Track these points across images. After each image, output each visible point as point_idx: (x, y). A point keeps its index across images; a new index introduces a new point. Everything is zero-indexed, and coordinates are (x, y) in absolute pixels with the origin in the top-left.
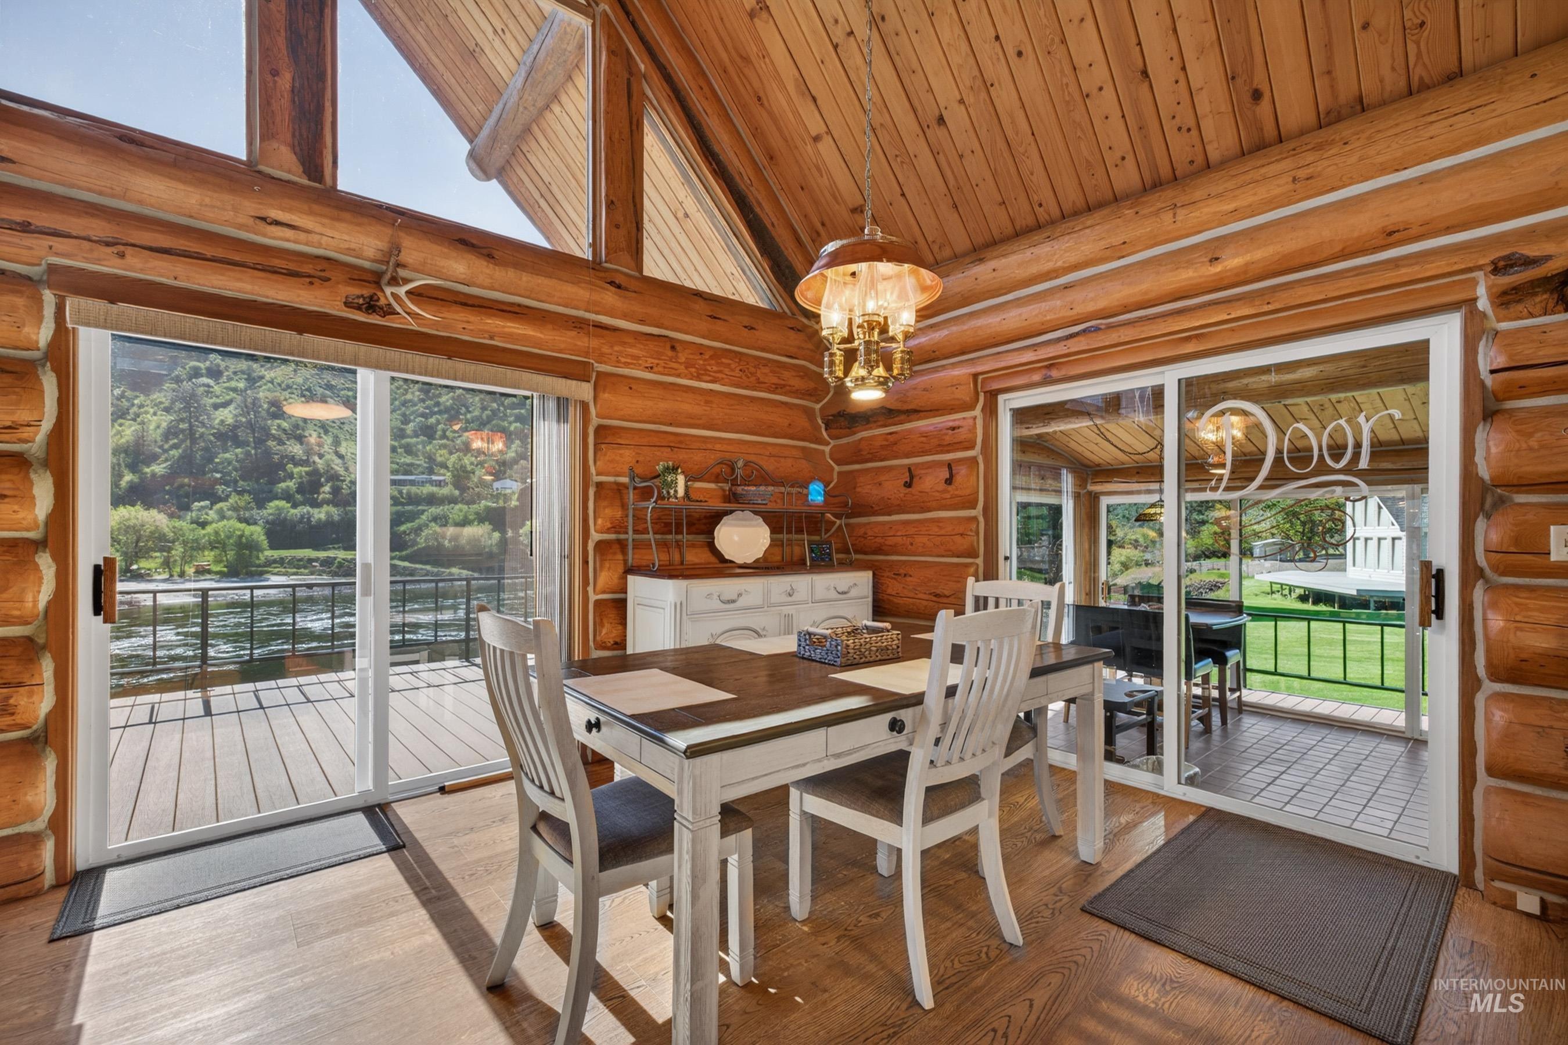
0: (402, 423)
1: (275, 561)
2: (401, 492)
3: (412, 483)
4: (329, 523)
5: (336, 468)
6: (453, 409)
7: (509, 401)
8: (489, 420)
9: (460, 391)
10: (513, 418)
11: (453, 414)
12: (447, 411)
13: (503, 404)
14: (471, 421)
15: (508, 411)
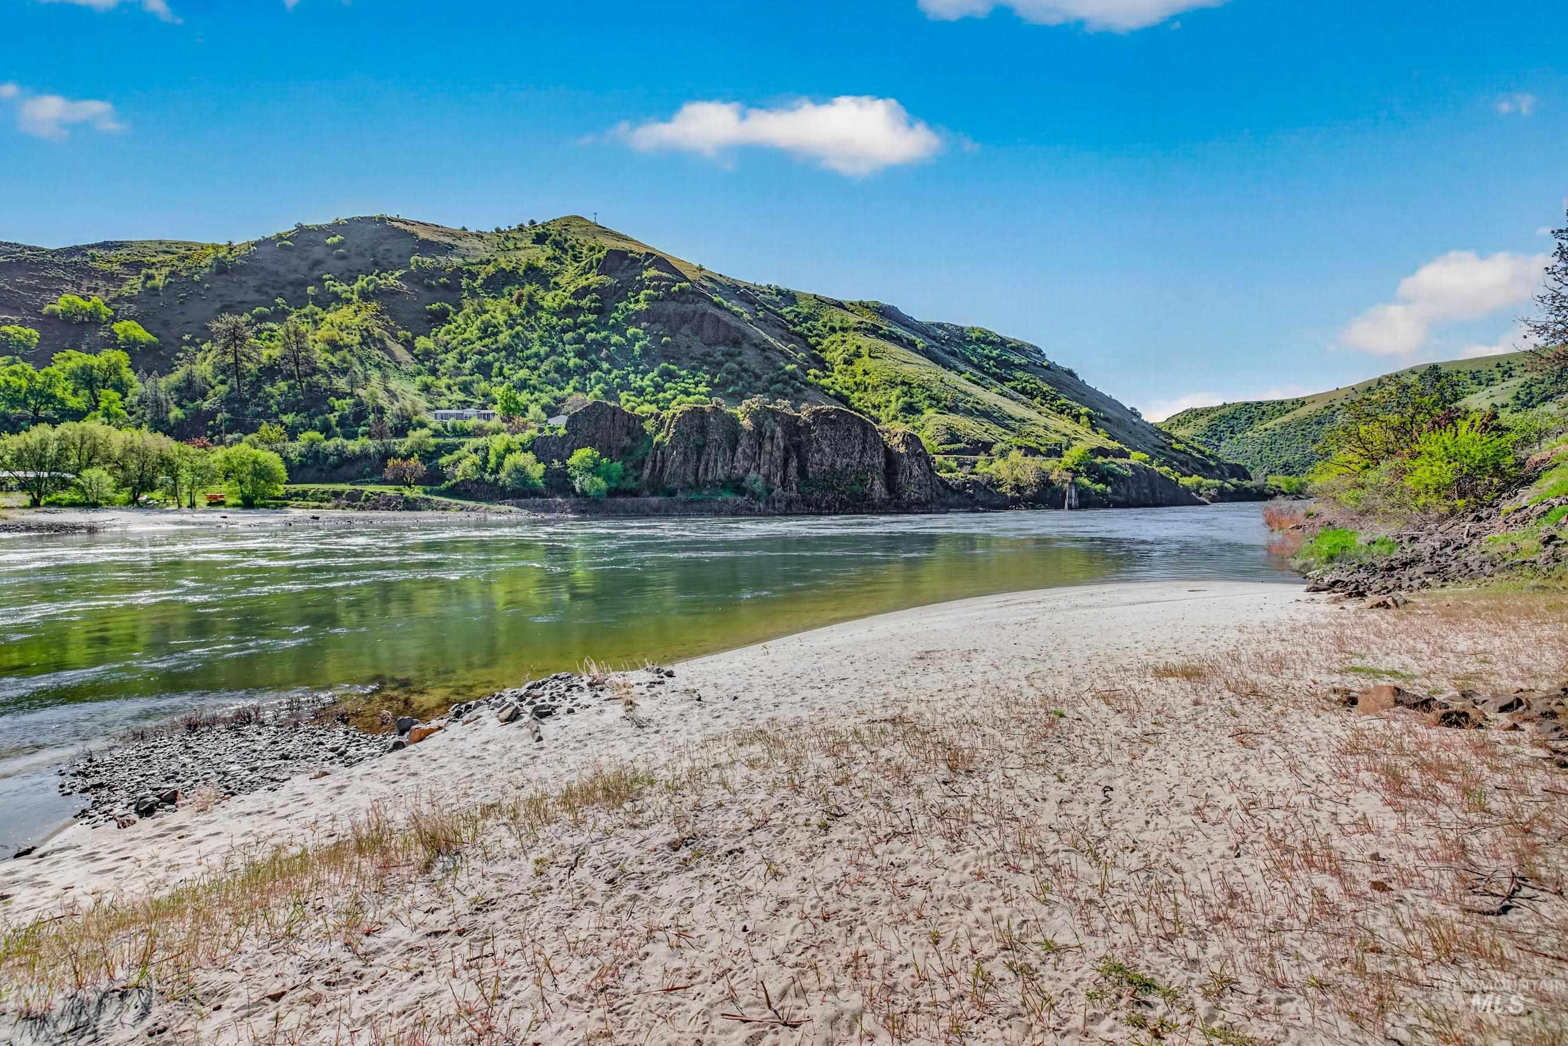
1: (297, 494)
2: (445, 426)
3: (459, 417)
4: (364, 456)
5: (380, 401)
6: (511, 346)
7: (568, 336)
8: (547, 356)
9: (519, 328)
10: (572, 354)
11: (510, 351)
12: (505, 349)
13: (561, 340)
14: (528, 358)
15: (567, 347)
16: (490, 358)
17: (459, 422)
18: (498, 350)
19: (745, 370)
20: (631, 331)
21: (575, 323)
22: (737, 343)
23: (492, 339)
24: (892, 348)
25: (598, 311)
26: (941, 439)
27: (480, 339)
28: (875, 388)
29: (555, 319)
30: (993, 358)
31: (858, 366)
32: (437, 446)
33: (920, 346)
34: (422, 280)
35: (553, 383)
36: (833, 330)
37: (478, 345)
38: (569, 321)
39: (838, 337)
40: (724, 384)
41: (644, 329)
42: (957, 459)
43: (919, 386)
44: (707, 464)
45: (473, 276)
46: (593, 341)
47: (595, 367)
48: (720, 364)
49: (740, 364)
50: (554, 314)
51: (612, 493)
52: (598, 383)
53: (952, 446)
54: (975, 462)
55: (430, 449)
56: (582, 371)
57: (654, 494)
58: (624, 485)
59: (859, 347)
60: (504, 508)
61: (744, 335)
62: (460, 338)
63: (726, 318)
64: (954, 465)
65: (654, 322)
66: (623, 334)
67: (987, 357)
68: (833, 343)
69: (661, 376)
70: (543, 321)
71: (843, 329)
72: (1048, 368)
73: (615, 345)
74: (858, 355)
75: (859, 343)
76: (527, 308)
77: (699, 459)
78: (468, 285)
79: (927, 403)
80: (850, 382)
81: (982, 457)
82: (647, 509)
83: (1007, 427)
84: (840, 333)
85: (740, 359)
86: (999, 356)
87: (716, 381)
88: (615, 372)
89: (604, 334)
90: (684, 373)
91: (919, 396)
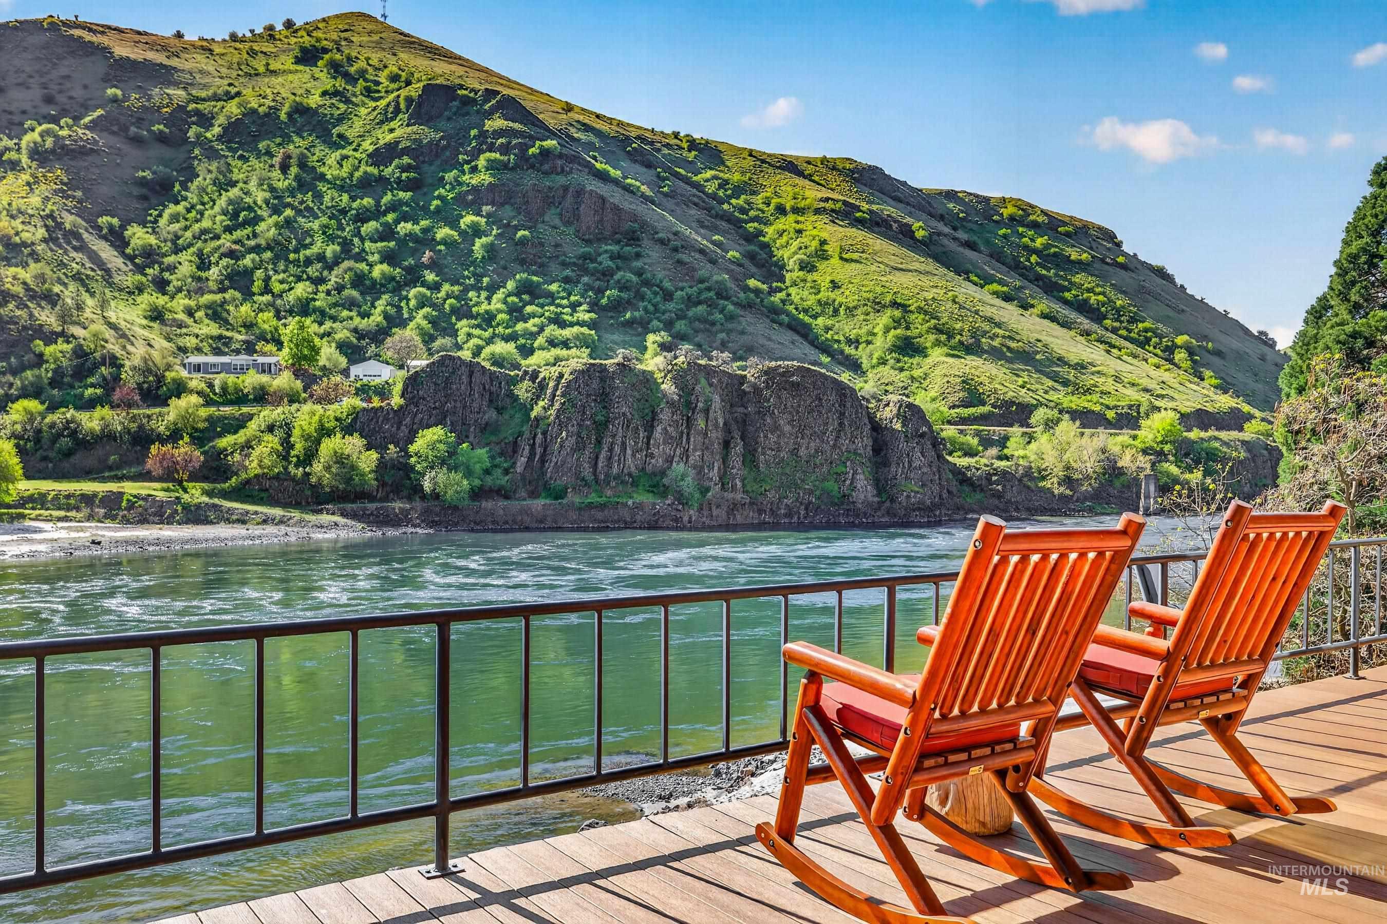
0: (199, 268)
1: (33, 499)
2: (211, 386)
3: (226, 368)
4: (107, 436)
5: (109, 346)
6: (278, 243)
7: (370, 227)
8: (337, 262)
9: (289, 212)
10: (376, 257)
11: (280, 251)
12: (269, 247)
13: (358, 234)
14: (308, 262)
15: (368, 245)
16: (248, 261)
17: (231, 379)
18: (257, 249)
19: (647, 283)
20: (468, 219)
21: (378, 204)
22: (633, 238)
23: (248, 230)
24: (877, 243)
25: (412, 186)
26: (954, 399)
27: (229, 230)
28: (851, 311)
29: (345, 197)
30: (1035, 251)
31: (825, 273)
32: (209, 419)
33: (920, 234)
34: (124, 129)
35: (351, 304)
36: (781, 210)
37: (226, 242)
38: (367, 201)
39: (788, 222)
40: (617, 306)
41: (488, 216)
42: (978, 434)
43: (920, 310)
44: (611, 450)
45: (206, 120)
46: (410, 235)
47: (413, 277)
48: (607, 274)
49: (639, 273)
50: (342, 189)
51: (477, 494)
52: (421, 305)
53: (971, 410)
54: (1007, 438)
55: (201, 425)
56: (396, 287)
57: (533, 495)
58: (489, 480)
59: (823, 242)
60: (325, 518)
61: (644, 225)
62: (196, 227)
63: (615, 196)
64: (974, 442)
65: (502, 204)
66: (453, 223)
67: (1026, 247)
68: (781, 234)
69: (518, 294)
70: (327, 199)
71: (796, 210)
72: (1123, 267)
73: (444, 242)
74: (822, 254)
75: (824, 235)
76: (297, 178)
77: (599, 442)
78: (198, 136)
79: (932, 337)
80: (811, 301)
81: (1016, 431)
82: (527, 520)
83: (1055, 377)
84: (791, 218)
85: (638, 264)
86: (1047, 246)
87: (604, 301)
88: (446, 287)
89: (424, 223)
90: (554, 287)
91: (919, 326)
